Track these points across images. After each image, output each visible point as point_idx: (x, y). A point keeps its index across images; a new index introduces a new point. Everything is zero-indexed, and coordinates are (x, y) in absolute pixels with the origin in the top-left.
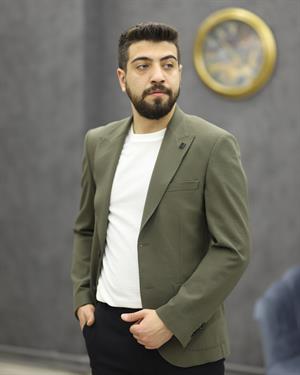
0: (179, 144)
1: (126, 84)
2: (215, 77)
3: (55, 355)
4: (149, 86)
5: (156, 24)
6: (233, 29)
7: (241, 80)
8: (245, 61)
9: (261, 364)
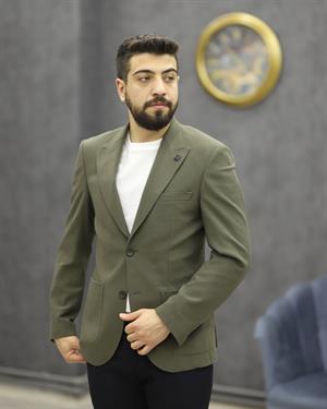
0: (174, 156)
1: (126, 94)
2: (218, 84)
3: (46, 376)
4: (151, 98)
5: (159, 38)
6: (237, 34)
7: (245, 88)
8: (250, 69)
9: (262, 388)
